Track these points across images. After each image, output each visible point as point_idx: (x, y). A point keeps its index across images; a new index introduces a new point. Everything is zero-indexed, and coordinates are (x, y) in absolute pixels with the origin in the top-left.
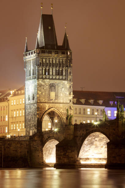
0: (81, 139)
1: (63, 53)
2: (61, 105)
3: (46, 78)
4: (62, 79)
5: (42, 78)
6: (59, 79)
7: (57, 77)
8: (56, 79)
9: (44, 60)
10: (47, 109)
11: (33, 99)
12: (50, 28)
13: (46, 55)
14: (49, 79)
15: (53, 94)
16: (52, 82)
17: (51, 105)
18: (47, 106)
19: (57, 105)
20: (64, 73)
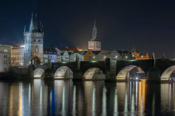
0: (56, 68)
1: (41, 33)
2: (40, 54)
3: (34, 43)
4: (40, 44)
8: (38, 43)
9: (34, 36)
10: (35, 55)
11: (29, 51)
12: (35, 23)
13: (35, 34)
14: (35, 43)
15: (37, 49)
16: (37, 45)
17: (36, 54)
19: (38, 54)
20: (41, 41)
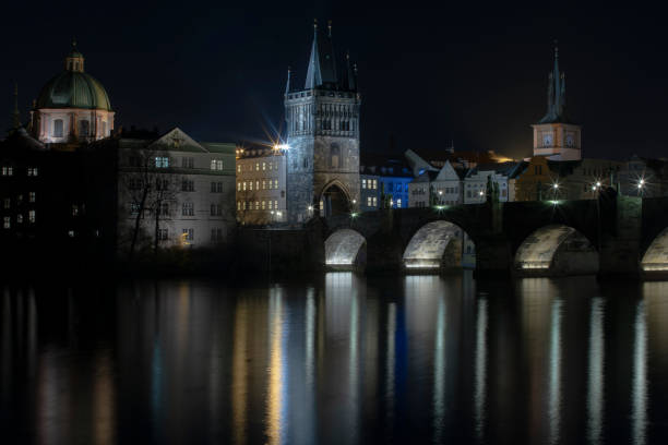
1: (350, 97)
2: (347, 175)
3: (326, 134)
4: (349, 136)
5: (321, 134)
6: (344, 136)
7: (342, 133)
8: (339, 136)
9: (323, 107)
10: (327, 181)
11: (305, 165)
12: (328, 57)
13: (327, 98)
14: (330, 135)
15: (335, 159)
16: (335, 140)
17: (333, 176)
18: (327, 177)
19: (341, 175)
20: (351, 128)
